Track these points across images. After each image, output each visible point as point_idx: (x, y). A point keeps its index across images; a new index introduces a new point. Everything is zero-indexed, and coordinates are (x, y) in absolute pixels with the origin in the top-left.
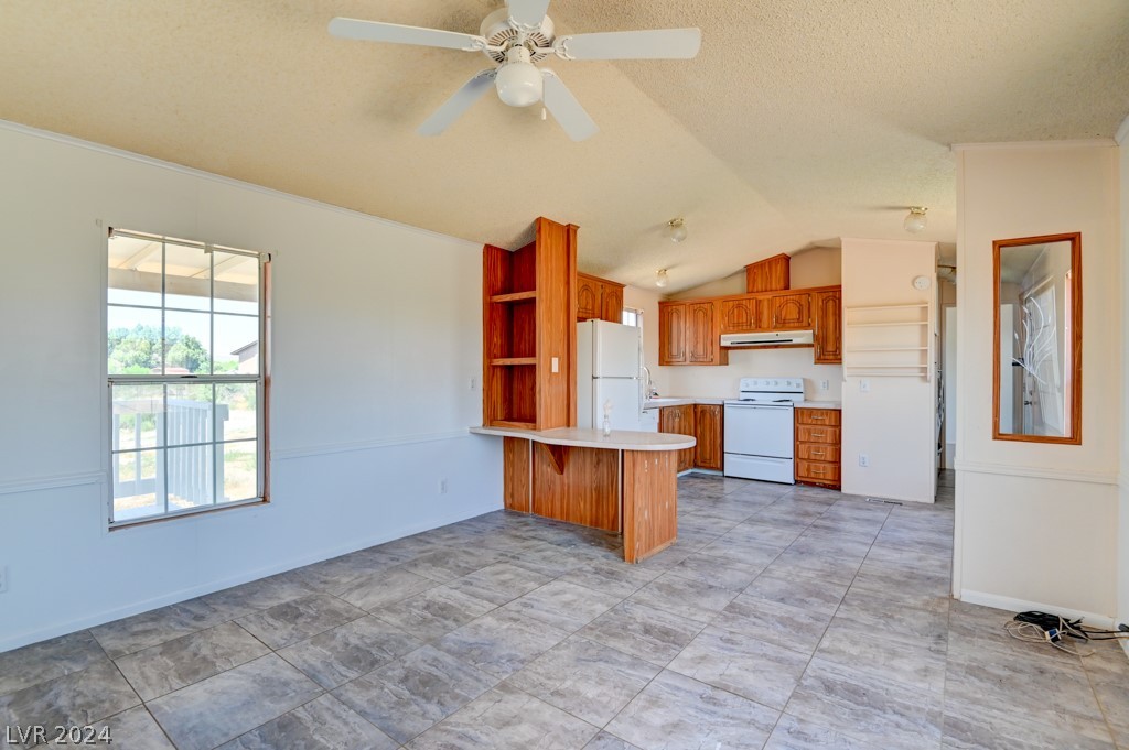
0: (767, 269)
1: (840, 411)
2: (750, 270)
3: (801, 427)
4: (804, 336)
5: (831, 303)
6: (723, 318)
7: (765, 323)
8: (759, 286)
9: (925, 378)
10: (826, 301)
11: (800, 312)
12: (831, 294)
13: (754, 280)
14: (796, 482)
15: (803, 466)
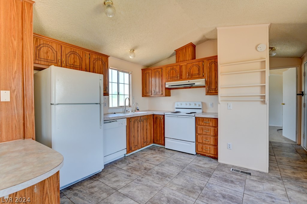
0: (184, 51)
1: (217, 119)
2: (178, 52)
3: (199, 127)
4: (200, 82)
5: (213, 65)
6: (166, 75)
7: (184, 77)
8: (181, 59)
9: (264, 102)
10: (211, 64)
11: (199, 70)
12: (213, 60)
13: (179, 57)
14: (197, 154)
15: (200, 146)
